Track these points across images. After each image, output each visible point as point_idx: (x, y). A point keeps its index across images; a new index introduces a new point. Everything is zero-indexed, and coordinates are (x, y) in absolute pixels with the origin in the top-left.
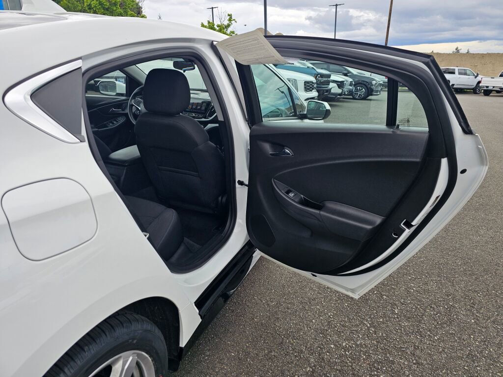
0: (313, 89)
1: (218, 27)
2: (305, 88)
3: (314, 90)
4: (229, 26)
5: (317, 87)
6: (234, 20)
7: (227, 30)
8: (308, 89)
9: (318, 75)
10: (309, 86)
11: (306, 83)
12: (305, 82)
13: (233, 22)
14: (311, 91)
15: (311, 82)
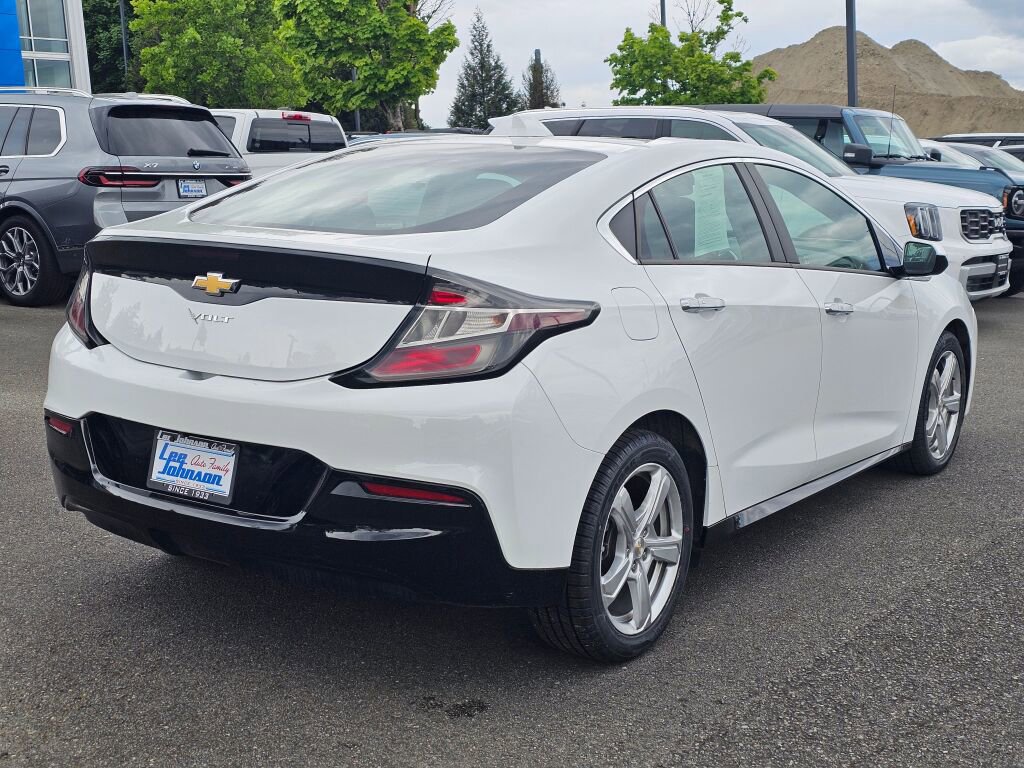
0: (991, 232)
1: (681, 40)
2: (964, 228)
3: (992, 236)
4: (719, 35)
5: (1008, 227)
6: (739, 14)
7: (713, 50)
8: (976, 232)
9: (1014, 191)
10: (977, 223)
11: (967, 215)
12: (963, 212)
13: (735, 21)
14: (985, 236)
15: (983, 211)
